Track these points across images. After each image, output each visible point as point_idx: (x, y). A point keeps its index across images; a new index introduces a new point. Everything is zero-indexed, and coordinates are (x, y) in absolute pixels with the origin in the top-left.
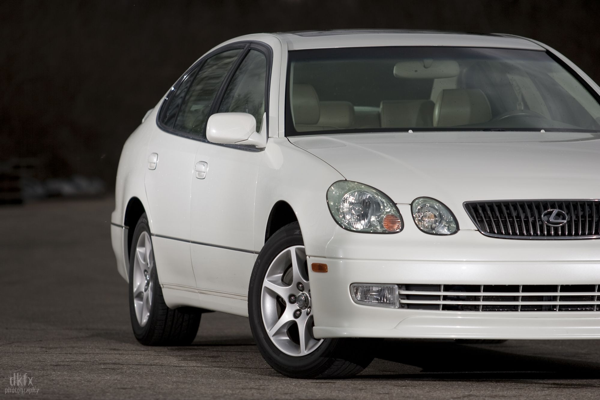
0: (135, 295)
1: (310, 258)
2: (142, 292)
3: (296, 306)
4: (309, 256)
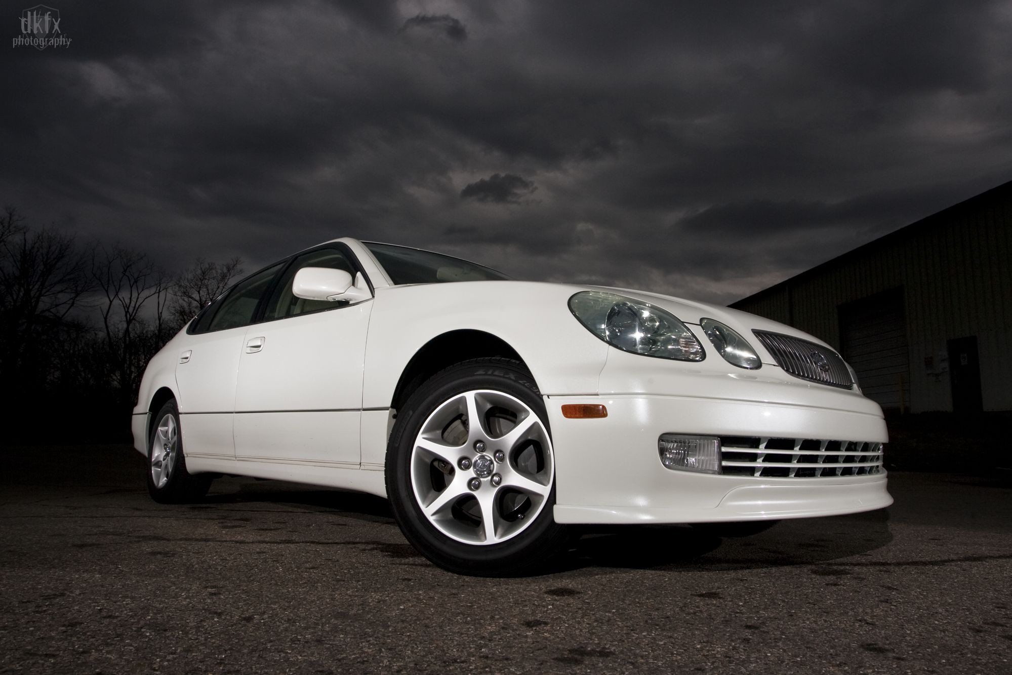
0: (153, 464)
1: (549, 398)
2: (161, 461)
3: (471, 473)
4: (548, 396)
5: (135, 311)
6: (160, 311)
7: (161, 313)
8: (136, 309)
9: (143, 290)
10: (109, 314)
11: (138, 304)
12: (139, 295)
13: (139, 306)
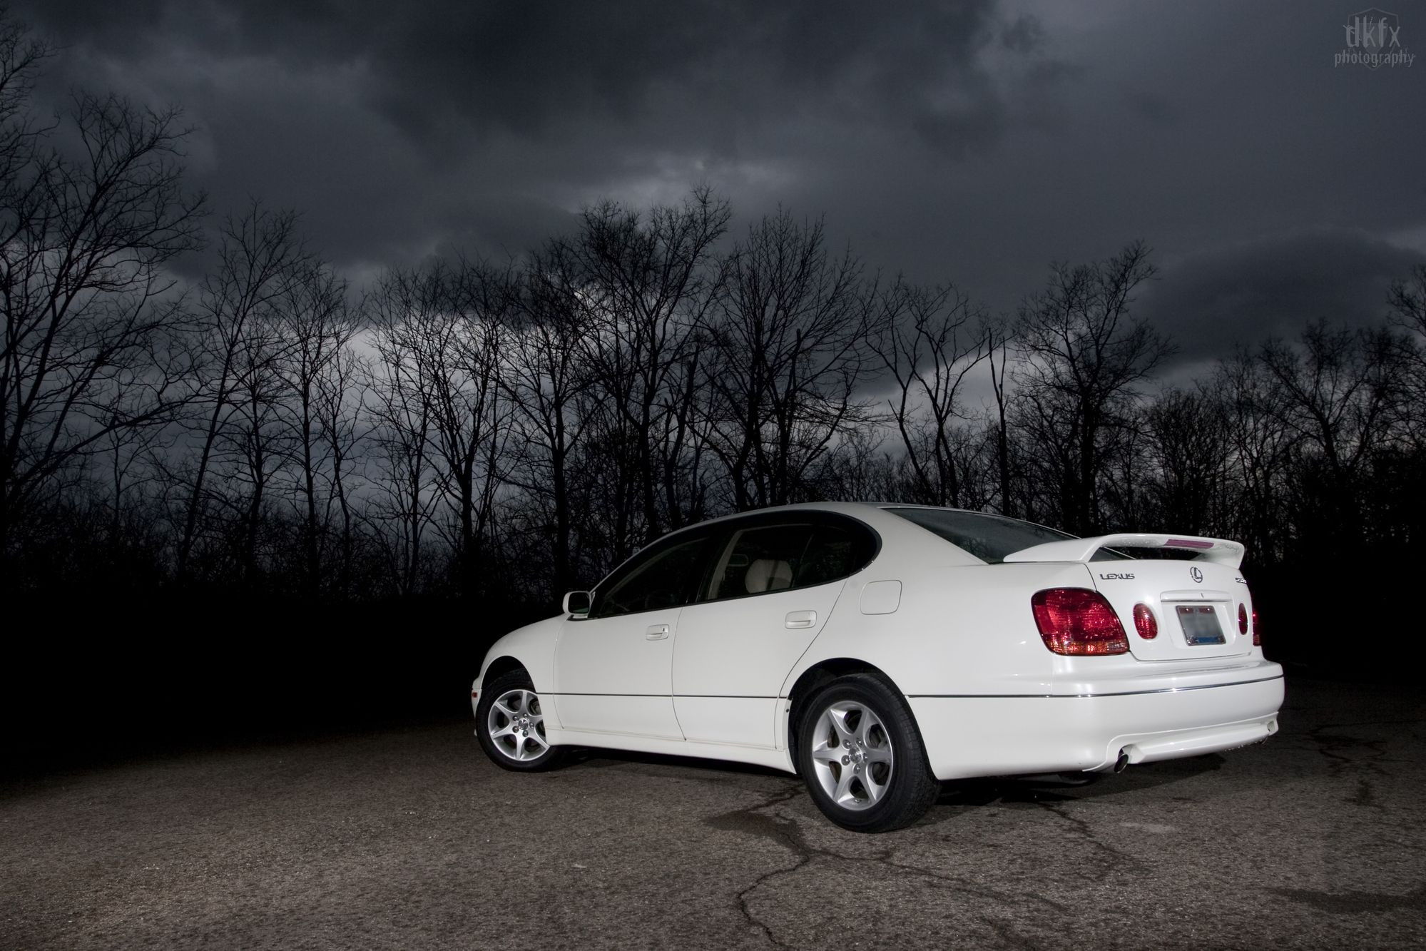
5: (948, 400)
6: (998, 383)
7: (1001, 386)
8: (949, 395)
9: (954, 361)
10: (906, 411)
11: (951, 386)
12: (948, 370)
13: (953, 390)
